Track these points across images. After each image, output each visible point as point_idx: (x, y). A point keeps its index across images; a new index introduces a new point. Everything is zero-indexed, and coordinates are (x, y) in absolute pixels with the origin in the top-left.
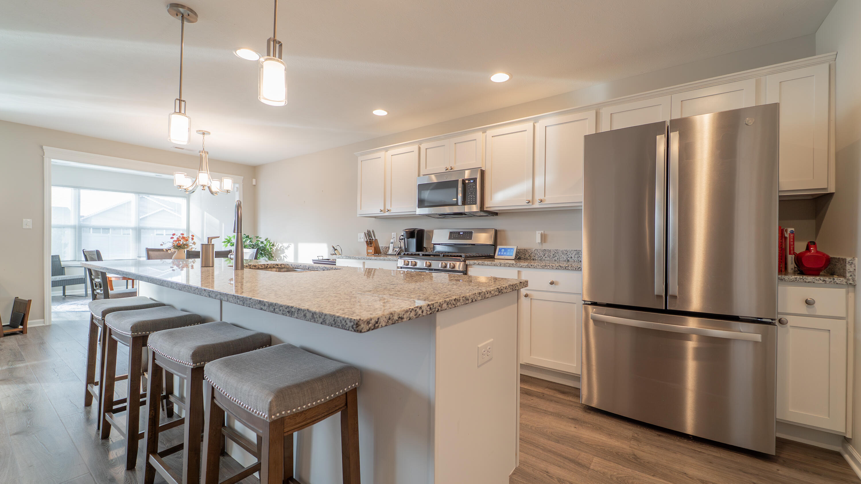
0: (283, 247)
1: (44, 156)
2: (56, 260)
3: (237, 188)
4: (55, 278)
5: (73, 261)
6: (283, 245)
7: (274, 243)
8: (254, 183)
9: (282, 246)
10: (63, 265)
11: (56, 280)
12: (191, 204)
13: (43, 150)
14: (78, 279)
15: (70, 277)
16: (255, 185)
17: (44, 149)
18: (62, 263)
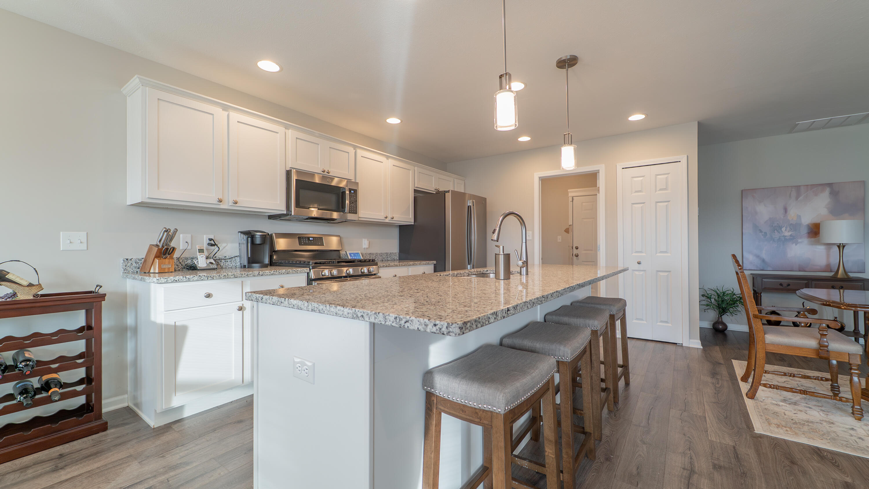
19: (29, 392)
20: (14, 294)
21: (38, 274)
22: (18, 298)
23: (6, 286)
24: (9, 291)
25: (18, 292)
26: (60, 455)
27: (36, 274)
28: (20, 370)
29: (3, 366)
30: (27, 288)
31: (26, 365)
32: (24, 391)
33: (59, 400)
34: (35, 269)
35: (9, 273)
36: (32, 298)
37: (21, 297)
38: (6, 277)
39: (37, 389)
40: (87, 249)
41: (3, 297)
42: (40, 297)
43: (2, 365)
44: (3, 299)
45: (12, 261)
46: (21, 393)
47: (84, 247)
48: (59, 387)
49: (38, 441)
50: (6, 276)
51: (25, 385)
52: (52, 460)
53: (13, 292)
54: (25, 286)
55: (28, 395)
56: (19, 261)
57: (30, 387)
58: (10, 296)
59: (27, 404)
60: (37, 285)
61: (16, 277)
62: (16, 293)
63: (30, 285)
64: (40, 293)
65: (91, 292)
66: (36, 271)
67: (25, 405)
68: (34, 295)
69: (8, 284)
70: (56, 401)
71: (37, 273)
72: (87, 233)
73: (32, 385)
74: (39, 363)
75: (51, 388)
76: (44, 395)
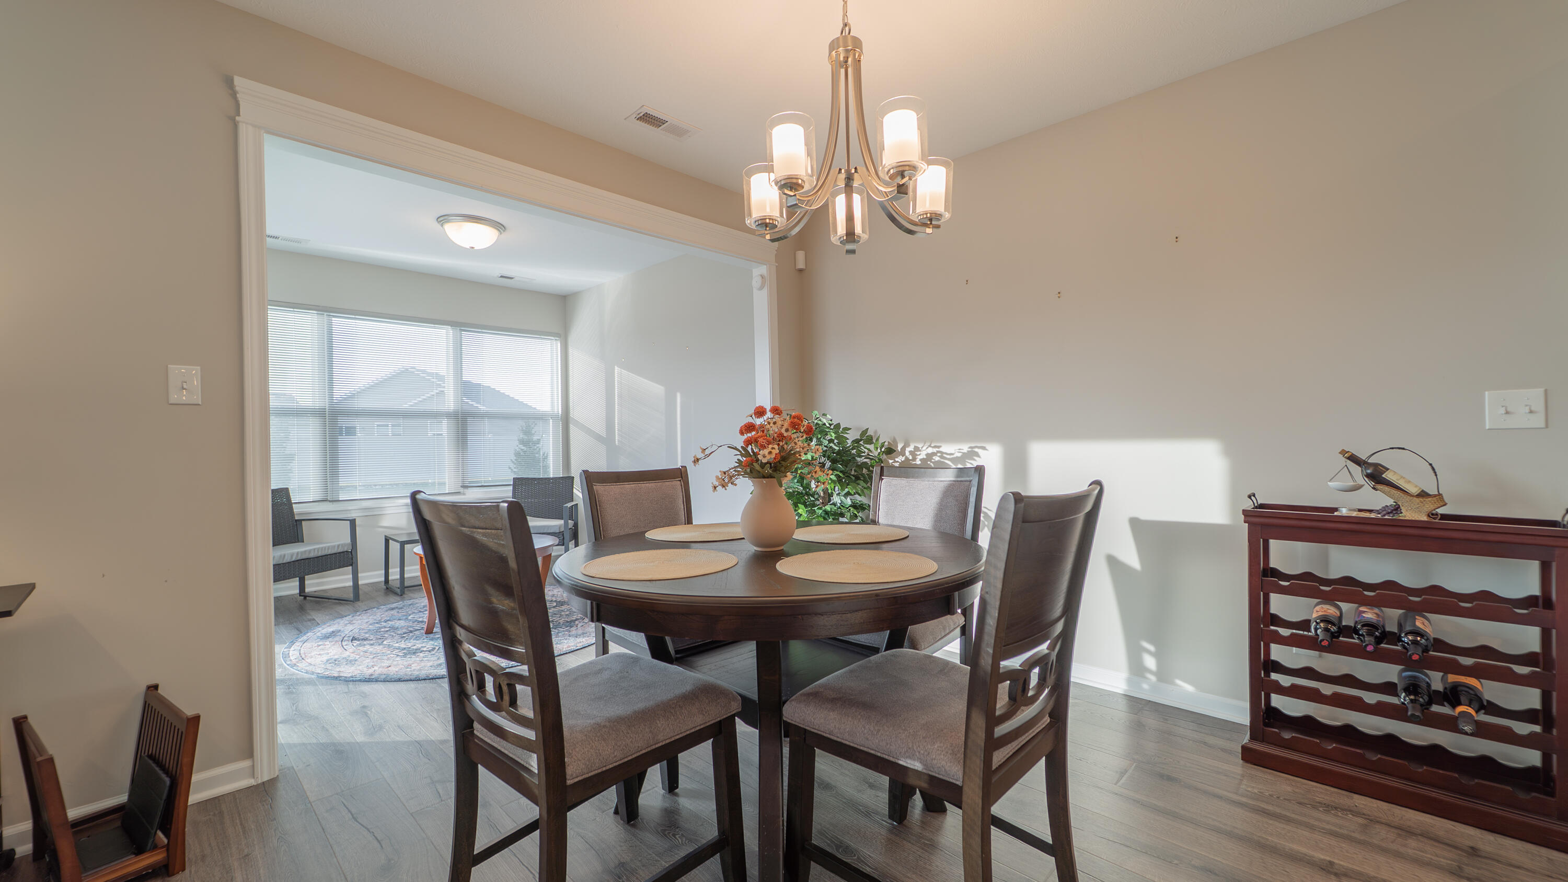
0: (942, 457)
1: (237, 118)
2: (281, 499)
3: (762, 277)
4: (281, 556)
5: (320, 503)
6: (941, 449)
7: (895, 442)
8: (801, 265)
9: (934, 454)
10: (300, 514)
11: (284, 562)
12: (573, 353)
13: (234, 94)
14: (336, 554)
15: (318, 551)
16: (801, 270)
17: (237, 88)
18: (297, 509)
19: (1420, 694)
20: (1397, 509)
21: (1436, 475)
22: (1402, 516)
23: (1383, 492)
24: (1390, 502)
25: (1402, 506)
26: (1472, 848)
27: (1433, 474)
28: (1404, 647)
29: (1380, 631)
30: (1417, 500)
31: (1415, 642)
32: (1412, 688)
33: (1472, 735)
34: (1431, 465)
35: (1387, 469)
36: (1426, 520)
37: (1408, 514)
38: (1383, 476)
39: (1437, 692)
40: (1547, 426)
41: (1381, 511)
42: (1440, 520)
43: (1377, 629)
44: (1379, 514)
45: (1392, 448)
46: (1408, 690)
47: (1538, 421)
48: (1477, 707)
49: (1434, 795)
50: (1383, 474)
51: (1415, 677)
52: (1456, 848)
53: (1394, 504)
54: (1413, 496)
55: (1417, 698)
56: (1403, 449)
57: (1424, 685)
58: (1389, 511)
59: (1413, 715)
60: (1435, 496)
61: (1399, 478)
62: (1399, 507)
63: (1423, 494)
64: (1441, 511)
65: (1554, 523)
66: (1433, 469)
67: (1409, 713)
68: (1429, 514)
69: (1386, 488)
70: (1466, 733)
71: (1435, 473)
72: (1546, 391)
73: (1427, 683)
74: (1439, 644)
75: (1460, 704)
76: (1445, 710)
